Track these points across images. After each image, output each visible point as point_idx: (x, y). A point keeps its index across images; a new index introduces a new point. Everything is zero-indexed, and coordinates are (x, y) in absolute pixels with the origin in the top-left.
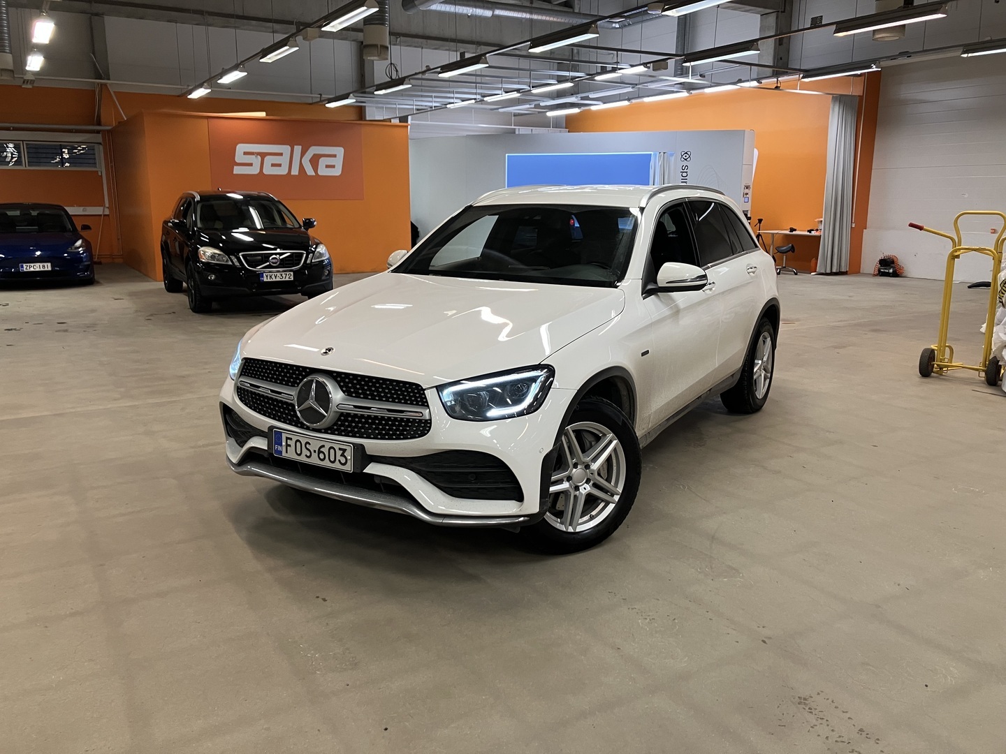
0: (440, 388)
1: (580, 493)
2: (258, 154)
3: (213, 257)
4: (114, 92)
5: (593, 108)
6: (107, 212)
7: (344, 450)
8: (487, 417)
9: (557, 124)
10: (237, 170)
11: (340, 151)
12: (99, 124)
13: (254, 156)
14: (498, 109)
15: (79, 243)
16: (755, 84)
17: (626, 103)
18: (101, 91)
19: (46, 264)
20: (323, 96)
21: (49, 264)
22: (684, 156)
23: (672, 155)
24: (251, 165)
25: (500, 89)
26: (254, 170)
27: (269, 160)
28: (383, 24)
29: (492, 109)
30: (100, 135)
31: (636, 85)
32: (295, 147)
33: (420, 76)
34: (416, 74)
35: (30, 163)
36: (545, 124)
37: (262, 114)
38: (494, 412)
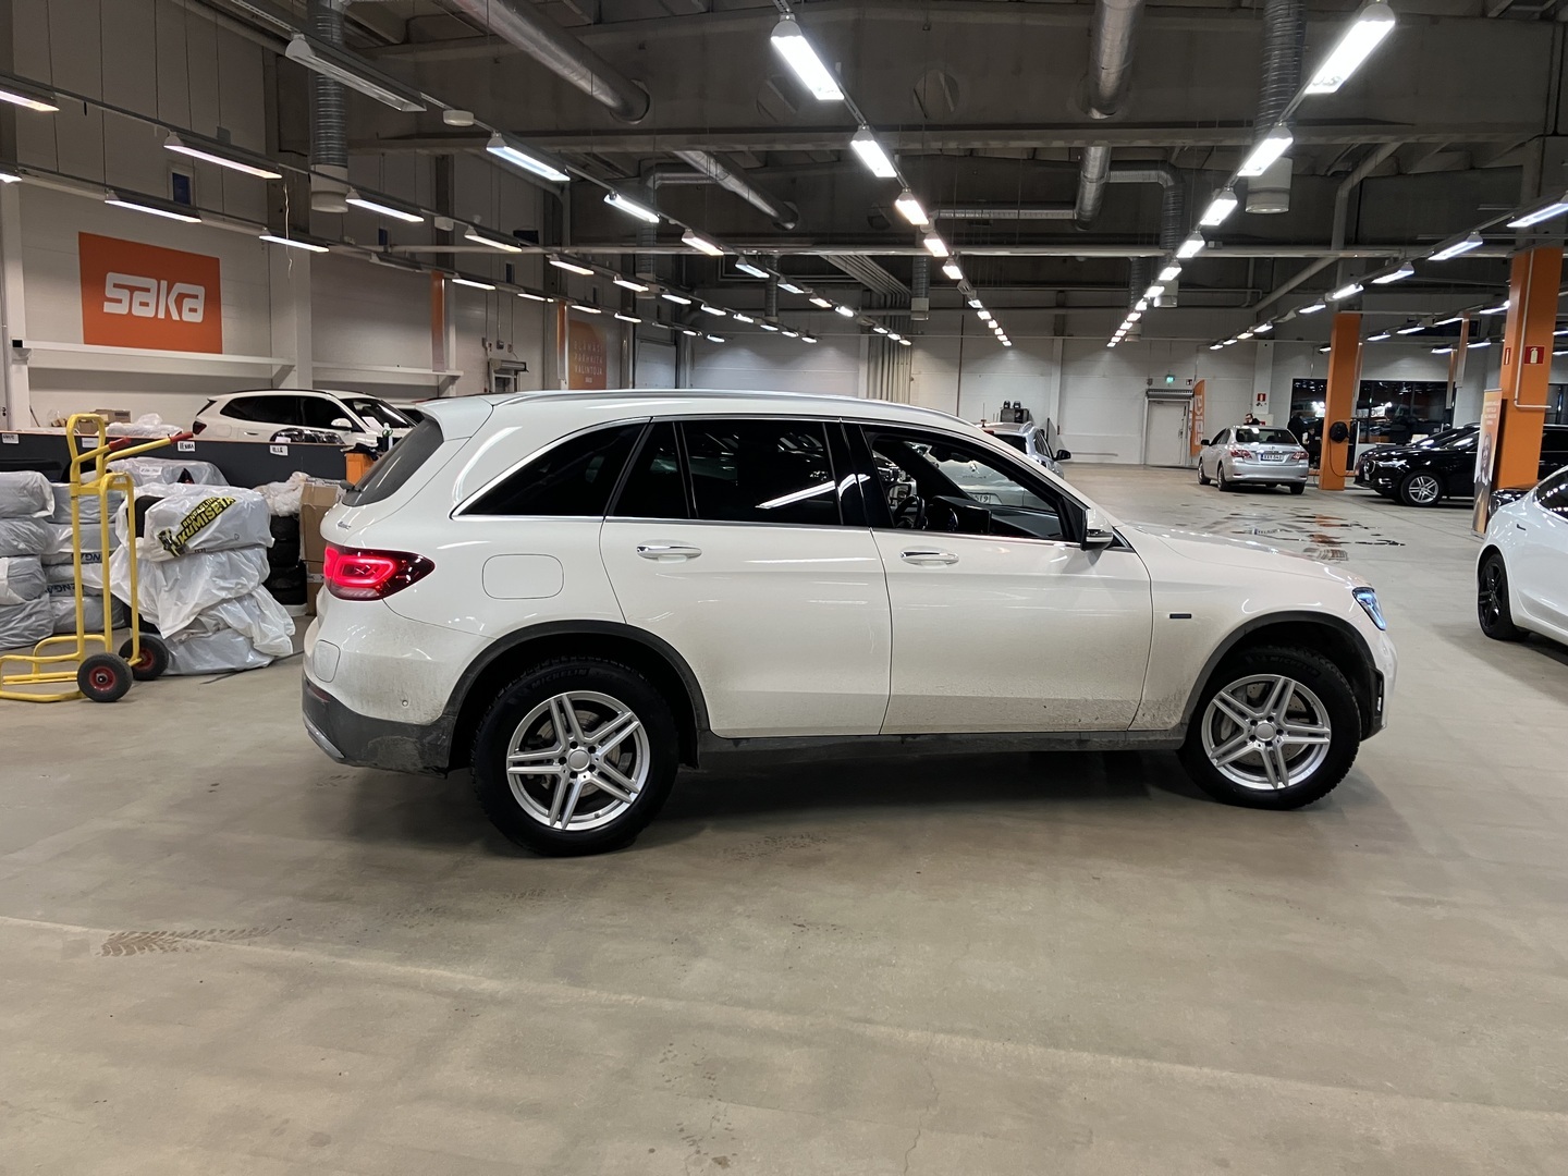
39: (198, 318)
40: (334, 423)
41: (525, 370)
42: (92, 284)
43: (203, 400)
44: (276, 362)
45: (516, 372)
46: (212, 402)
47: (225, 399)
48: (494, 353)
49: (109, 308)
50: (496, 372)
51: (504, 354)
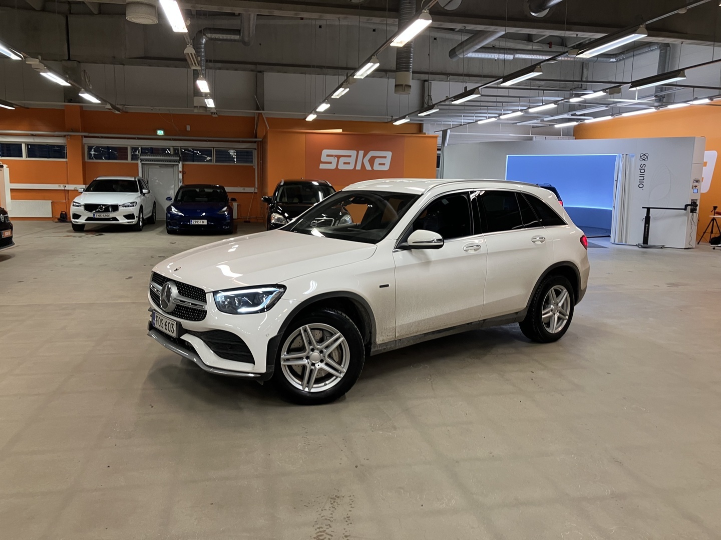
0: (215, 293)
1: (316, 368)
2: (336, 156)
3: (278, 219)
4: (266, 118)
5: (586, 121)
6: (256, 191)
7: (173, 324)
8: (237, 312)
9: (566, 133)
10: (322, 166)
11: (389, 154)
12: (256, 137)
13: (333, 158)
14: (516, 123)
15: (225, 209)
16: (707, 101)
17: (609, 118)
18: (258, 117)
19: (204, 221)
20: (394, 117)
21: (206, 221)
22: (642, 157)
23: (633, 156)
24: (331, 163)
25: (508, 110)
26: (332, 167)
27: (342, 160)
28: (408, 71)
29: (512, 124)
30: (256, 144)
31: (609, 104)
32: (360, 151)
33: (443, 103)
34: (441, 102)
35: (217, 161)
36: (557, 133)
37: (340, 131)
38: (243, 310)
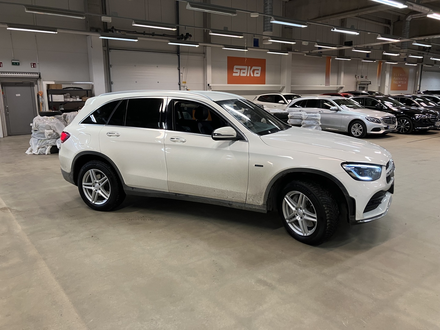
39: (259, 75)
40: (279, 102)
41: (370, 84)
42: (230, 69)
43: (255, 96)
44: (281, 86)
45: (368, 85)
46: (256, 97)
47: (259, 96)
48: (360, 79)
49: (234, 74)
50: (359, 85)
51: (364, 79)
